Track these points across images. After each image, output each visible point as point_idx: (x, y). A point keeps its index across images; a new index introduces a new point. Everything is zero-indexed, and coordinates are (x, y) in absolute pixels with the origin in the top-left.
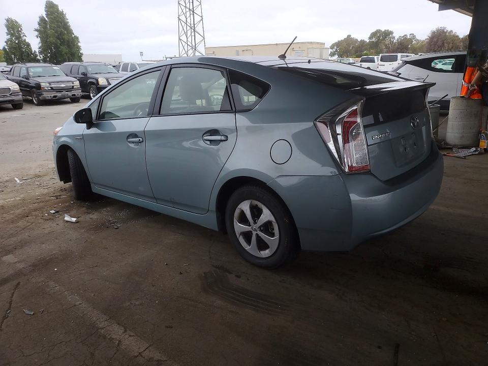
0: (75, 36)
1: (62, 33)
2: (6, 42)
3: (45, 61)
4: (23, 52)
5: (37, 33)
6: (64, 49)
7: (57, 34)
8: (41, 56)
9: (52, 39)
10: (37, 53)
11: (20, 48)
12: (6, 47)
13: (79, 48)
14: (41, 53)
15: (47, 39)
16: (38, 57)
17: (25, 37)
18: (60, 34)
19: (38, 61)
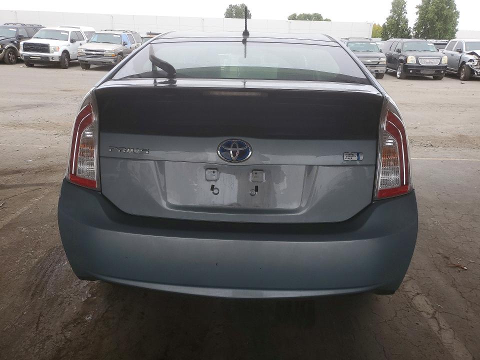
0: (456, 12)
1: (443, 9)
2: (387, 19)
3: (416, 37)
4: (398, 29)
5: (417, 10)
6: (439, 25)
7: (436, 10)
8: (414, 32)
9: (430, 16)
10: (412, 30)
11: (398, 24)
12: (386, 24)
13: (456, 24)
14: (415, 29)
15: (426, 15)
16: (411, 34)
17: (405, 14)
18: (441, 10)
19: (410, 37)
